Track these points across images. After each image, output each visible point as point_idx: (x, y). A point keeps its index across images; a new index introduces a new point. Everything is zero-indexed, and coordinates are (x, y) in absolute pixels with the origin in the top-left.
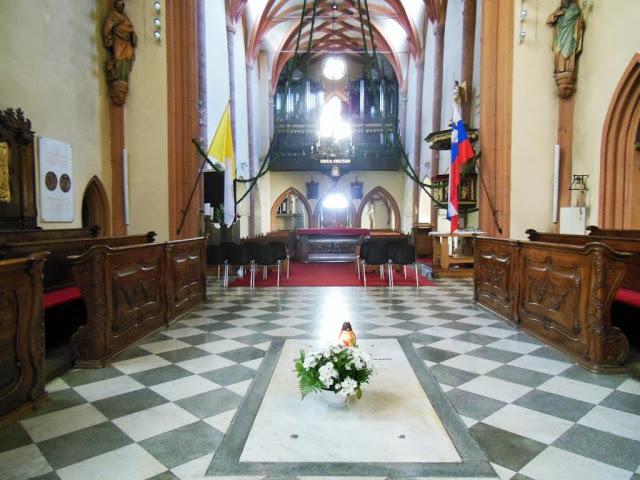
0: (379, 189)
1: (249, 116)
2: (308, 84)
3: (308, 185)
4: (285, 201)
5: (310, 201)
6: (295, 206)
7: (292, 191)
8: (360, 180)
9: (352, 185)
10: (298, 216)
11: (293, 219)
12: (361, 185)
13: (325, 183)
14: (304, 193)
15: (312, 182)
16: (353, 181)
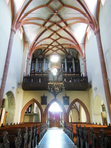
0: (77, 100)
1: (8, 52)
2: (45, 60)
3: (42, 97)
4: (31, 106)
5: (42, 106)
6: (35, 109)
7: (34, 101)
8: (68, 95)
9: (64, 98)
10: (37, 115)
11: (34, 117)
12: (68, 97)
13: (50, 97)
14: (39, 101)
15: (44, 96)
16: (64, 96)
